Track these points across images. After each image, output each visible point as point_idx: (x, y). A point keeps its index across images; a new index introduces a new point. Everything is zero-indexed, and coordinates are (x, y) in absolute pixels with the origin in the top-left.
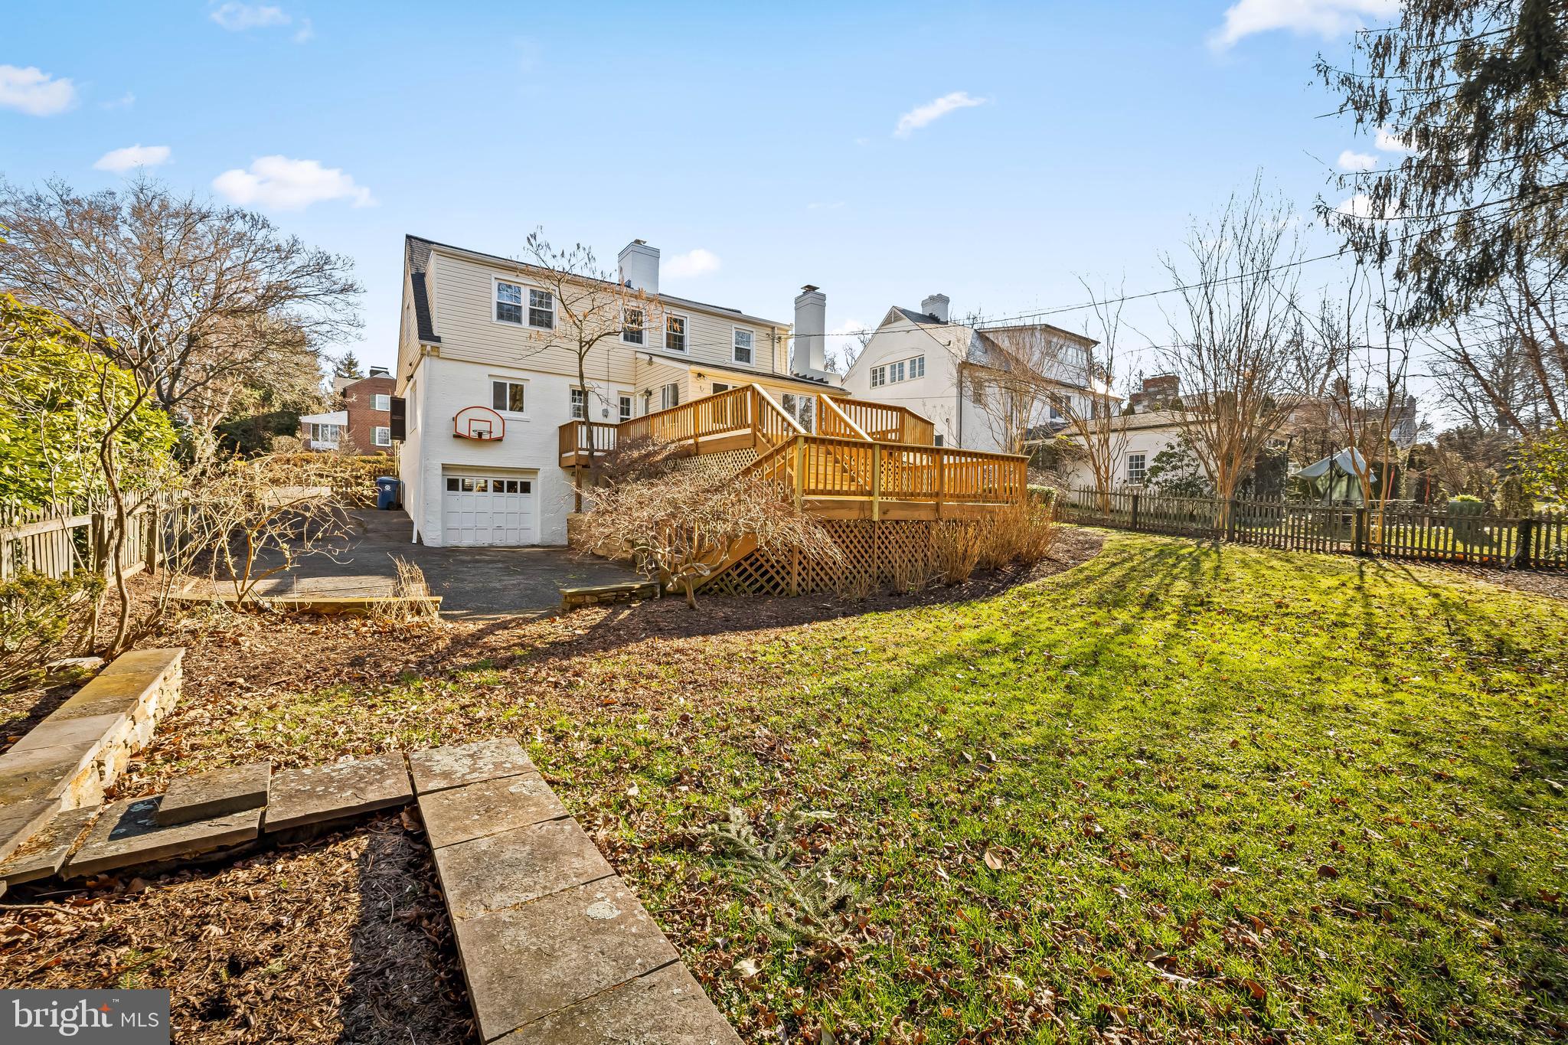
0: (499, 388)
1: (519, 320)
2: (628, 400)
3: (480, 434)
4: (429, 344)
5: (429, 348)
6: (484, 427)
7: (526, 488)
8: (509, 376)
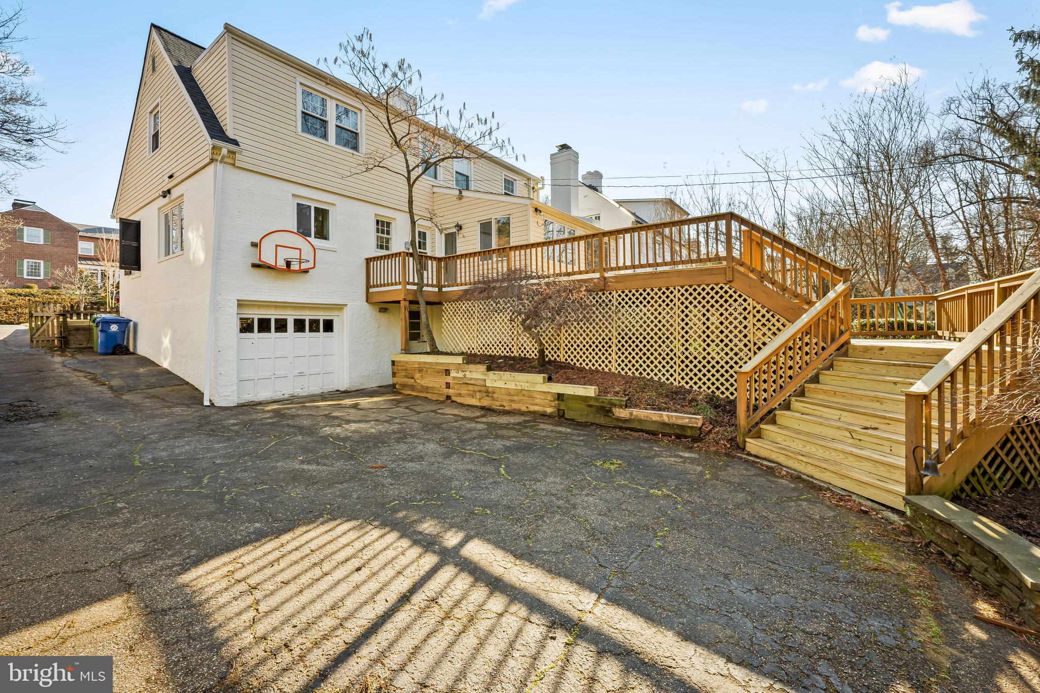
0: (302, 210)
1: (325, 136)
2: (424, 234)
3: (288, 264)
4: (225, 148)
5: (224, 151)
6: (293, 255)
7: (329, 326)
8: (315, 199)
